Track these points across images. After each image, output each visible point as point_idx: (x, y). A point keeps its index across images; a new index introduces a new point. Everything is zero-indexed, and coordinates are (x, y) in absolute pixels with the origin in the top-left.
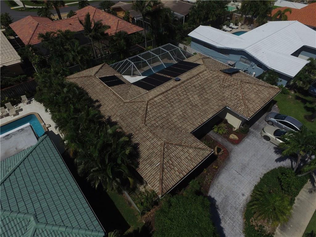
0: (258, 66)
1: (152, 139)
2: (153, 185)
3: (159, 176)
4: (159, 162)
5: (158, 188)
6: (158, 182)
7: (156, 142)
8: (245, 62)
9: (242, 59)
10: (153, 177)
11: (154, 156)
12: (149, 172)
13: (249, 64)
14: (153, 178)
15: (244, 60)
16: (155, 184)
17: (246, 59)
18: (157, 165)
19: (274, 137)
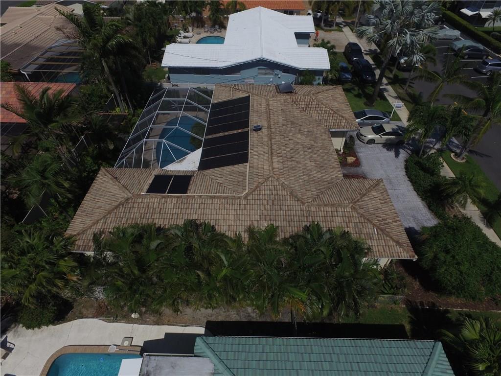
0: (283, 72)
1: (337, 211)
2: (397, 254)
3: (391, 241)
4: (374, 228)
5: (405, 253)
6: (398, 247)
7: (344, 211)
8: (266, 74)
9: (260, 71)
10: (387, 247)
11: (362, 227)
12: (379, 247)
13: (272, 74)
14: (389, 248)
15: (264, 71)
16: (398, 252)
17: (264, 69)
18: (376, 233)
19: (378, 136)
